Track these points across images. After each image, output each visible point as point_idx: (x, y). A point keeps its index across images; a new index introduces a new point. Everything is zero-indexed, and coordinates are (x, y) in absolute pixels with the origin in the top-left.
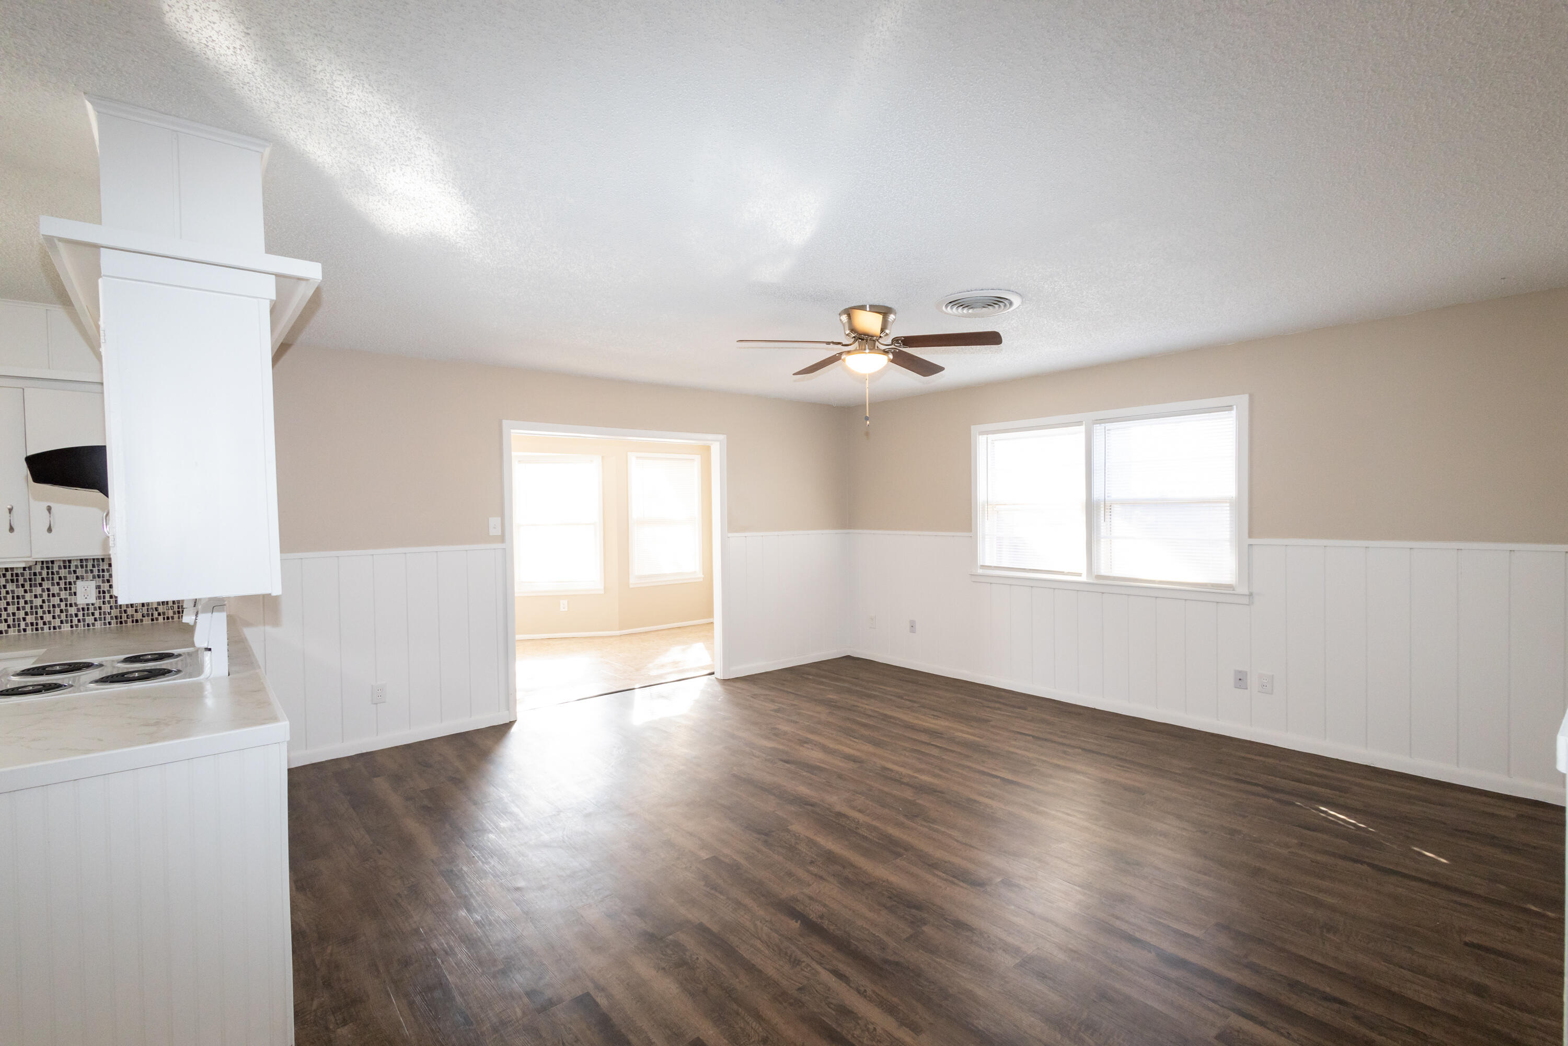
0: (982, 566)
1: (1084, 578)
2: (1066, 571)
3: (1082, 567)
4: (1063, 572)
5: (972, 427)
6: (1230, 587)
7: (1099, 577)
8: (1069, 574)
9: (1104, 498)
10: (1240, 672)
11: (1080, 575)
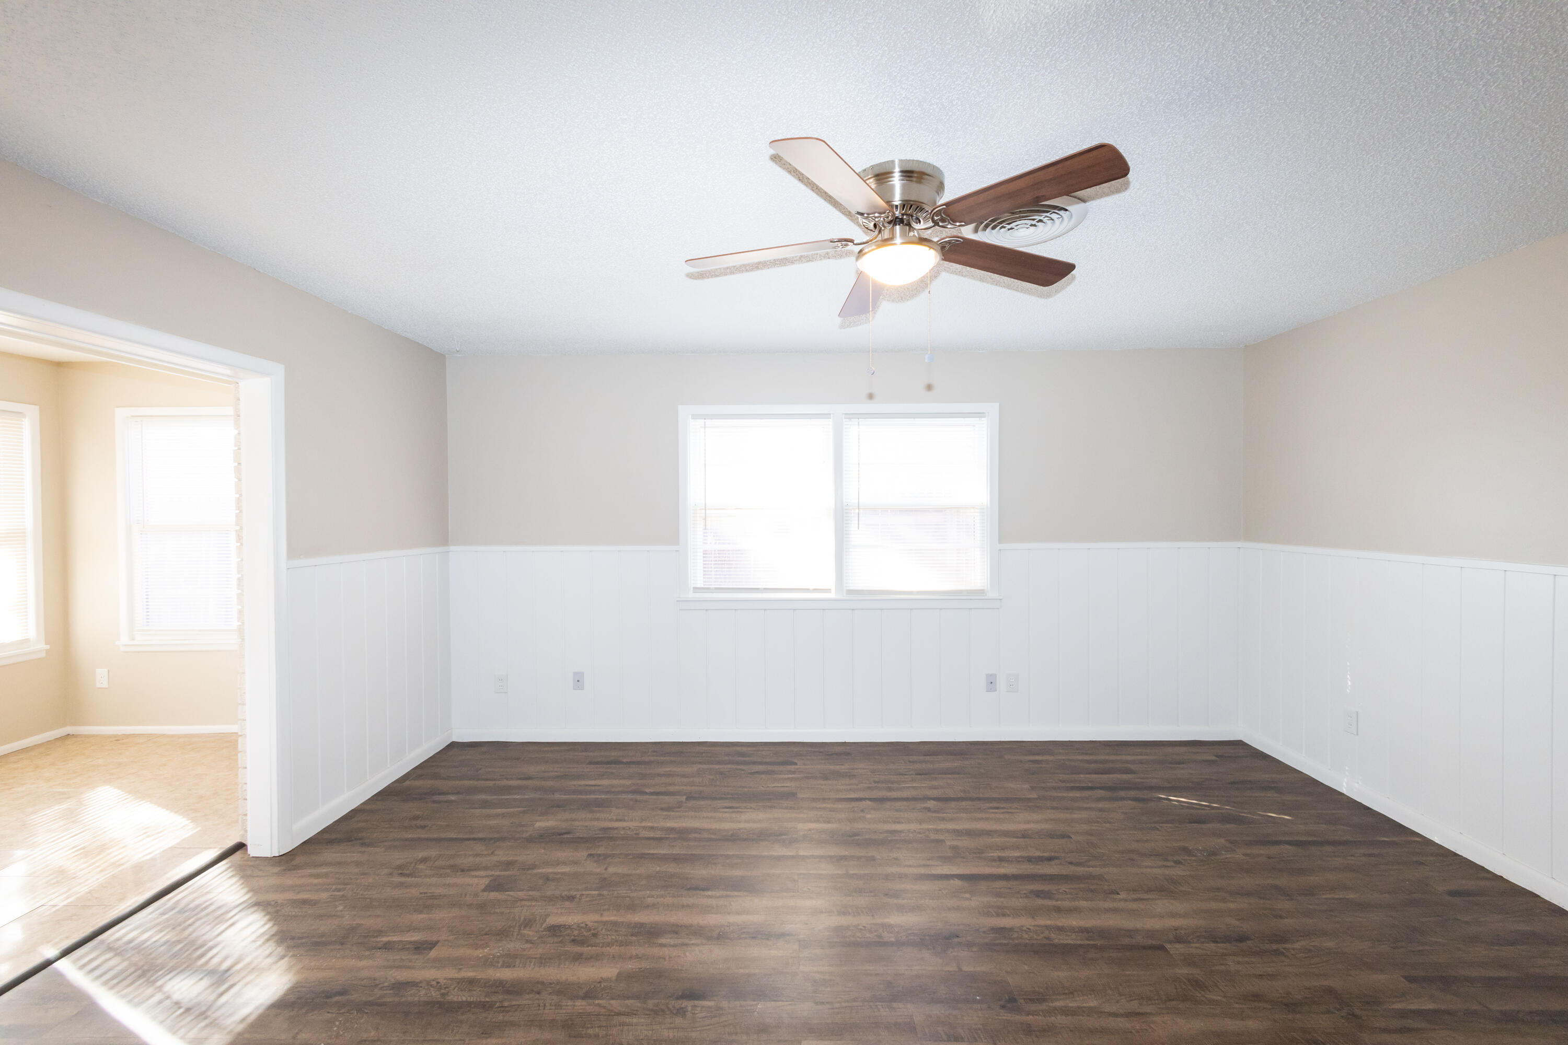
0: (694, 588)
1: (832, 595)
2: (811, 587)
3: (829, 582)
4: (808, 589)
5: (680, 407)
6: (982, 592)
7: (850, 592)
8: (816, 590)
9: (857, 505)
10: (991, 675)
11: (829, 591)
